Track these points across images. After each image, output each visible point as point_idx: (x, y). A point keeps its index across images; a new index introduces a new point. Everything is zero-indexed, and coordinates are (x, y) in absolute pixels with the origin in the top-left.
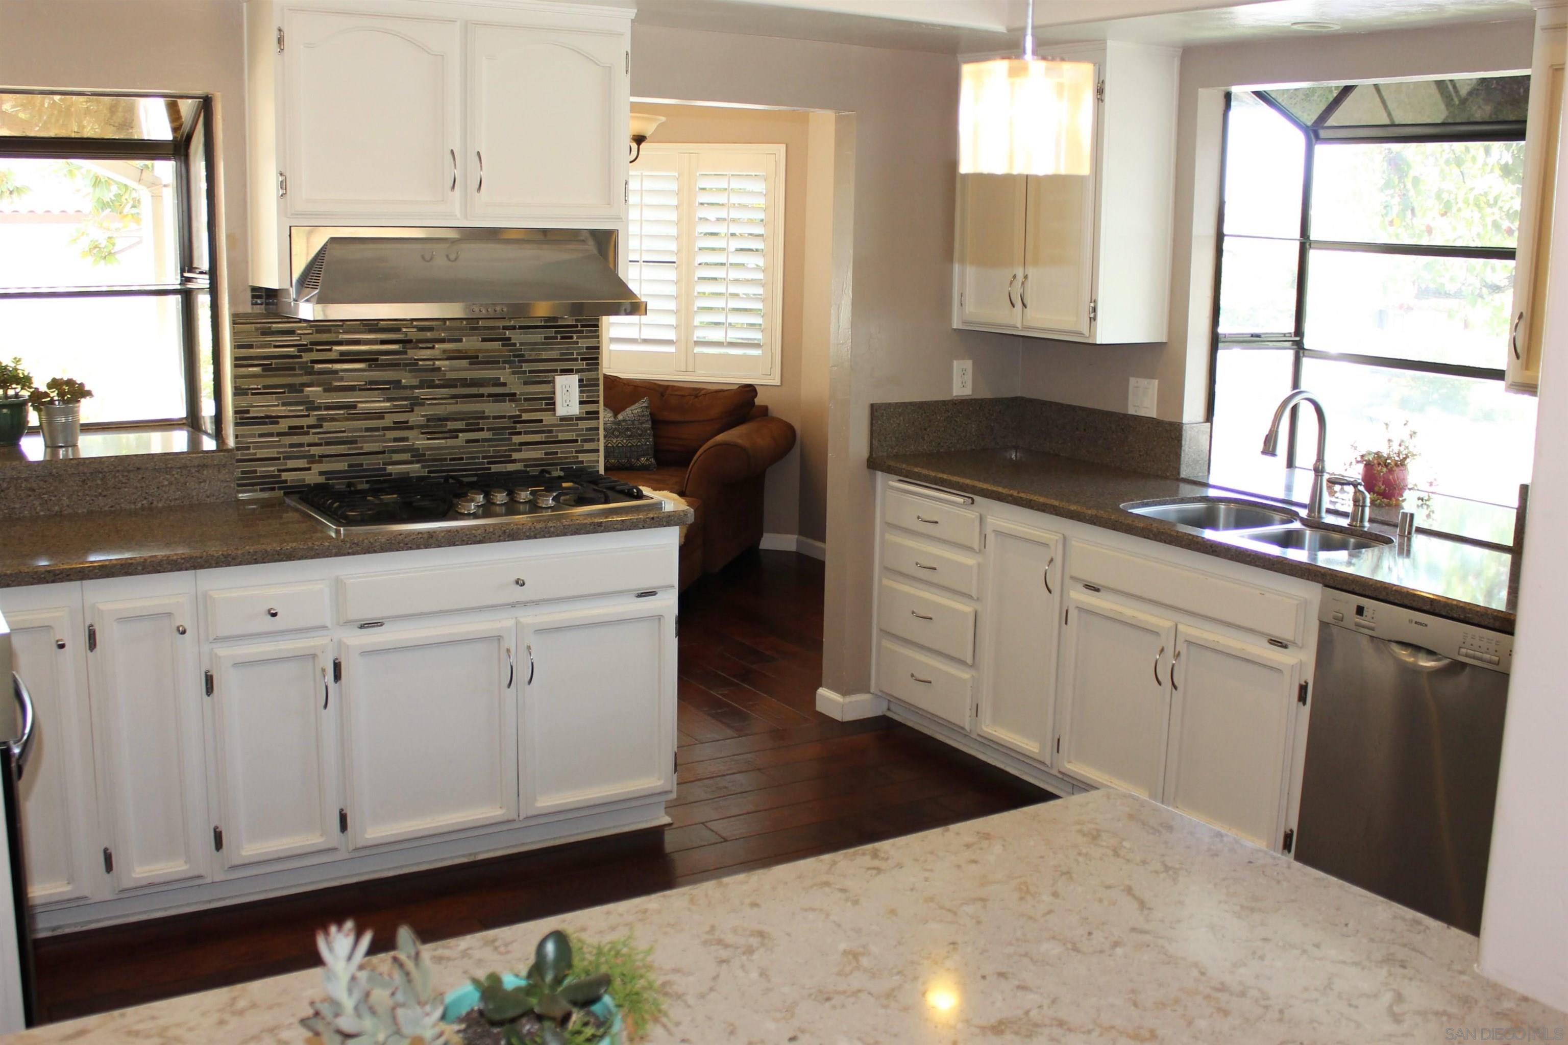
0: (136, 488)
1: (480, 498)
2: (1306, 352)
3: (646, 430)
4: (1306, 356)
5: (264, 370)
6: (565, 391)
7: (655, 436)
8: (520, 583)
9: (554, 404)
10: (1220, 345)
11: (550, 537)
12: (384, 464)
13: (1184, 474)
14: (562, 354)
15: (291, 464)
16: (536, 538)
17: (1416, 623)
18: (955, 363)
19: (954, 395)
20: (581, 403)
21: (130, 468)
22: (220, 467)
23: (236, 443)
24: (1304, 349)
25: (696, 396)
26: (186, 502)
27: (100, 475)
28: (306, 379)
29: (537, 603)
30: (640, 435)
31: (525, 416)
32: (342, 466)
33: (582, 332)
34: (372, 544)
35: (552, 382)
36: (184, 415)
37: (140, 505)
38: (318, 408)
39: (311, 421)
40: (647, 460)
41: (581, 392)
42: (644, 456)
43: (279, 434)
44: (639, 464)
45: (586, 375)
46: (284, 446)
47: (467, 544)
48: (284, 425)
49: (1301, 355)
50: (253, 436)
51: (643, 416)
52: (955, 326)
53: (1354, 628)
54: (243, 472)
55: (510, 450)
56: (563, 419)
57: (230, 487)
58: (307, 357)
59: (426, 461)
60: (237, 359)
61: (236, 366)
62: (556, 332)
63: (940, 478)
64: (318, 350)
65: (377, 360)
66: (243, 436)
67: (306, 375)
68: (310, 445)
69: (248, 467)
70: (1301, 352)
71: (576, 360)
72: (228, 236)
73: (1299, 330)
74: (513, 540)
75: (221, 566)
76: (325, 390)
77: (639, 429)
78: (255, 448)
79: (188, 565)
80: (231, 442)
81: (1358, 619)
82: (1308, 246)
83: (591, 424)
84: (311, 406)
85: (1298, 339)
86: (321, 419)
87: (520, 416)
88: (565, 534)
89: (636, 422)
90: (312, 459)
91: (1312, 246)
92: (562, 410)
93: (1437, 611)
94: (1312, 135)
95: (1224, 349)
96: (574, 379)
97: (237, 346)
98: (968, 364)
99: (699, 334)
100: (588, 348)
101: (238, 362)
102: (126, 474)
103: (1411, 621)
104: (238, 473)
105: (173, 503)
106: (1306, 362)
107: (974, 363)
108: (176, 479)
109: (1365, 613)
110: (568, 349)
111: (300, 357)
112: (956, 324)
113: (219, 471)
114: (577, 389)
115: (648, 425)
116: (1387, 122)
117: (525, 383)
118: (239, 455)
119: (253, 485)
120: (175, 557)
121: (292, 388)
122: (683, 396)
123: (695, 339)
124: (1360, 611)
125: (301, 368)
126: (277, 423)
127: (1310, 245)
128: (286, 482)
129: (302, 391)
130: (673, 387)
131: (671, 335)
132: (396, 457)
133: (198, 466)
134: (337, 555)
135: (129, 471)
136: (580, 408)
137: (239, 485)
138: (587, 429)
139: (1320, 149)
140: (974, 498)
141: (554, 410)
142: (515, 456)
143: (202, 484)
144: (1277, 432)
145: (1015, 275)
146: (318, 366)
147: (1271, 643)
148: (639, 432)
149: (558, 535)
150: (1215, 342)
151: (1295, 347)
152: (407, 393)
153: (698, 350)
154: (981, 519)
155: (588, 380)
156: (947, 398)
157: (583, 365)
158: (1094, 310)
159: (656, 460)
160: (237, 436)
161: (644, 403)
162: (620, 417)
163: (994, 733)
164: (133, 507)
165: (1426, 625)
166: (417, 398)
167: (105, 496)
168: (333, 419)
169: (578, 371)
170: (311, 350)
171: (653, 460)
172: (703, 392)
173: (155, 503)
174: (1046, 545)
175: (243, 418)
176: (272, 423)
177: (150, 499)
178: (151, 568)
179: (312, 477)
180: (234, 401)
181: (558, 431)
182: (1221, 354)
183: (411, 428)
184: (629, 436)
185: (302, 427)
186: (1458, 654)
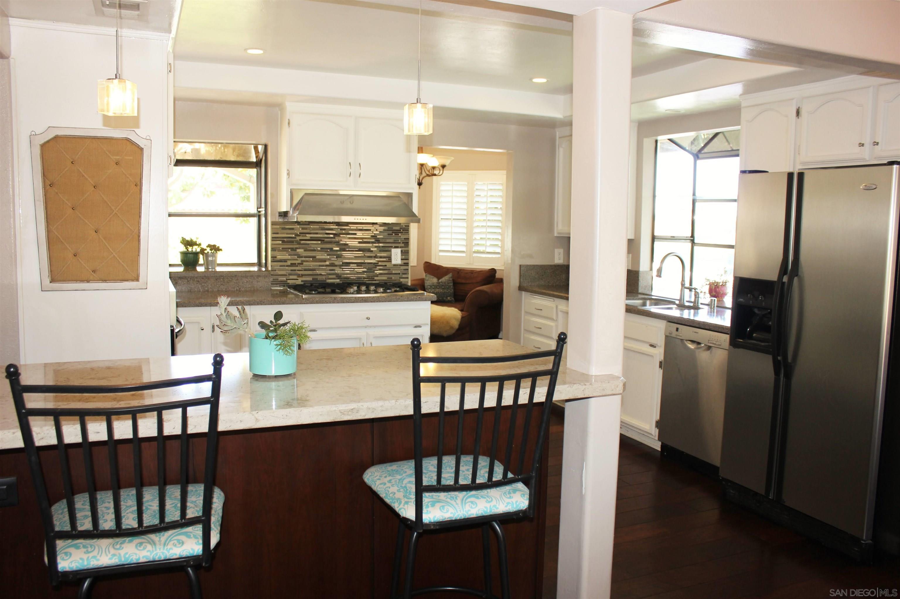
0: (235, 283)
1: (356, 288)
2: (696, 244)
3: (450, 286)
5: (282, 242)
6: (395, 254)
7: (454, 289)
8: (368, 319)
9: (391, 259)
10: (655, 240)
11: (380, 302)
12: (325, 279)
13: (640, 291)
14: (394, 241)
15: (291, 277)
16: (374, 302)
17: (695, 332)
18: (556, 250)
19: (555, 263)
20: (402, 259)
21: (233, 275)
22: (265, 277)
23: (271, 268)
24: (694, 243)
25: (472, 273)
26: (252, 289)
27: (222, 277)
28: (297, 246)
29: (375, 327)
30: (448, 288)
31: (380, 263)
32: (310, 279)
33: (402, 233)
34: (313, 300)
35: (391, 251)
36: (256, 262)
37: (235, 289)
38: (302, 257)
39: (299, 262)
40: (451, 298)
41: (402, 255)
42: (448, 297)
43: (287, 266)
44: (447, 300)
45: (403, 249)
46: (289, 270)
47: (348, 303)
48: (289, 263)
49: (694, 245)
50: (277, 266)
51: (450, 280)
52: (555, 235)
53: (675, 336)
54: (273, 279)
55: (374, 276)
56: (394, 265)
57: (268, 284)
58: (298, 238)
59: (341, 279)
60: (273, 238)
61: (272, 240)
62: (392, 232)
63: (543, 292)
64: (302, 236)
65: (324, 240)
66: (274, 266)
67: (297, 244)
68: (298, 270)
69: (275, 277)
71: (400, 243)
72: (271, 194)
73: (693, 236)
74: (366, 302)
75: (259, 305)
76: (305, 251)
77: (447, 285)
78: (278, 271)
79: (247, 304)
80: (270, 269)
81: (677, 333)
82: (695, 201)
83: (406, 267)
84: (299, 256)
85: (692, 239)
86: (302, 261)
87: (378, 263)
88: (386, 302)
89: (446, 283)
90: (299, 276)
91: (698, 201)
92: (394, 262)
93: (701, 327)
94: (696, 157)
95: (657, 241)
96: (399, 250)
97: (273, 233)
98: (561, 251)
99: (475, 249)
100: (404, 239)
101: (273, 239)
102: (231, 277)
103: (693, 332)
104: (271, 279)
105: (247, 289)
106: (695, 248)
107: (564, 250)
108: (249, 280)
109: (679, 330)
110: (397, 239)
111: (296, 238)
112: (556, 235)
113: (265, 278)
114: (400, 254)
115: (452, 284)
117: (380, 251)
118: (272, 273)
119: (277, 284)
120: (243, 301)
121: (292, 249)
122: (467, 273)
123: (474, 251)
124: (677, 329)
125: (296, 242)
126: (287, 262)
128: (289, 283)
129: (296, 251)
130: (463, 270)
131: (464, 249)
132: (330, 277)
133: (258, 276)
134: (300, 304)
135: (232, 277)
136: (401, 261)
137: (272, 284)
138: (404, 270)
139: (699, 162)
141: (391, 262)
142: (376, 278)
143: (258, 283)
144: (662, 268)
146: (302, 242)
147: (651, 346)
148: (448, 287)
149: (383, 302)
150: (653, 238)
151: (691, 242)
152: (335, 253)
153: (475, 255)
154: (557, 307)
155: (404, 251)
156: (552, 264)
157: (403, 245)
159: (454, 299)
160: (272, 266)
161: (450, 275)
162: (440, 281)
164: (233, 289)
165: (698, 333)
166: (339, 255)
167: (224, 285)
168: (307, 261)
169: (401, 247)
170: (300, 236)
171: (453, 299)
172: (475, 272)
173: (241, 289)
175: (274, 259)
176: (285, 262)
177: (240, 287)
178: (234, 304)
179: (299, 282)
180: (271, 253)
181: (393, 270)
182: (656, 243)
183: (336, 266)
184: (443, 289)
185: (296, 264)
186: (708, 343)
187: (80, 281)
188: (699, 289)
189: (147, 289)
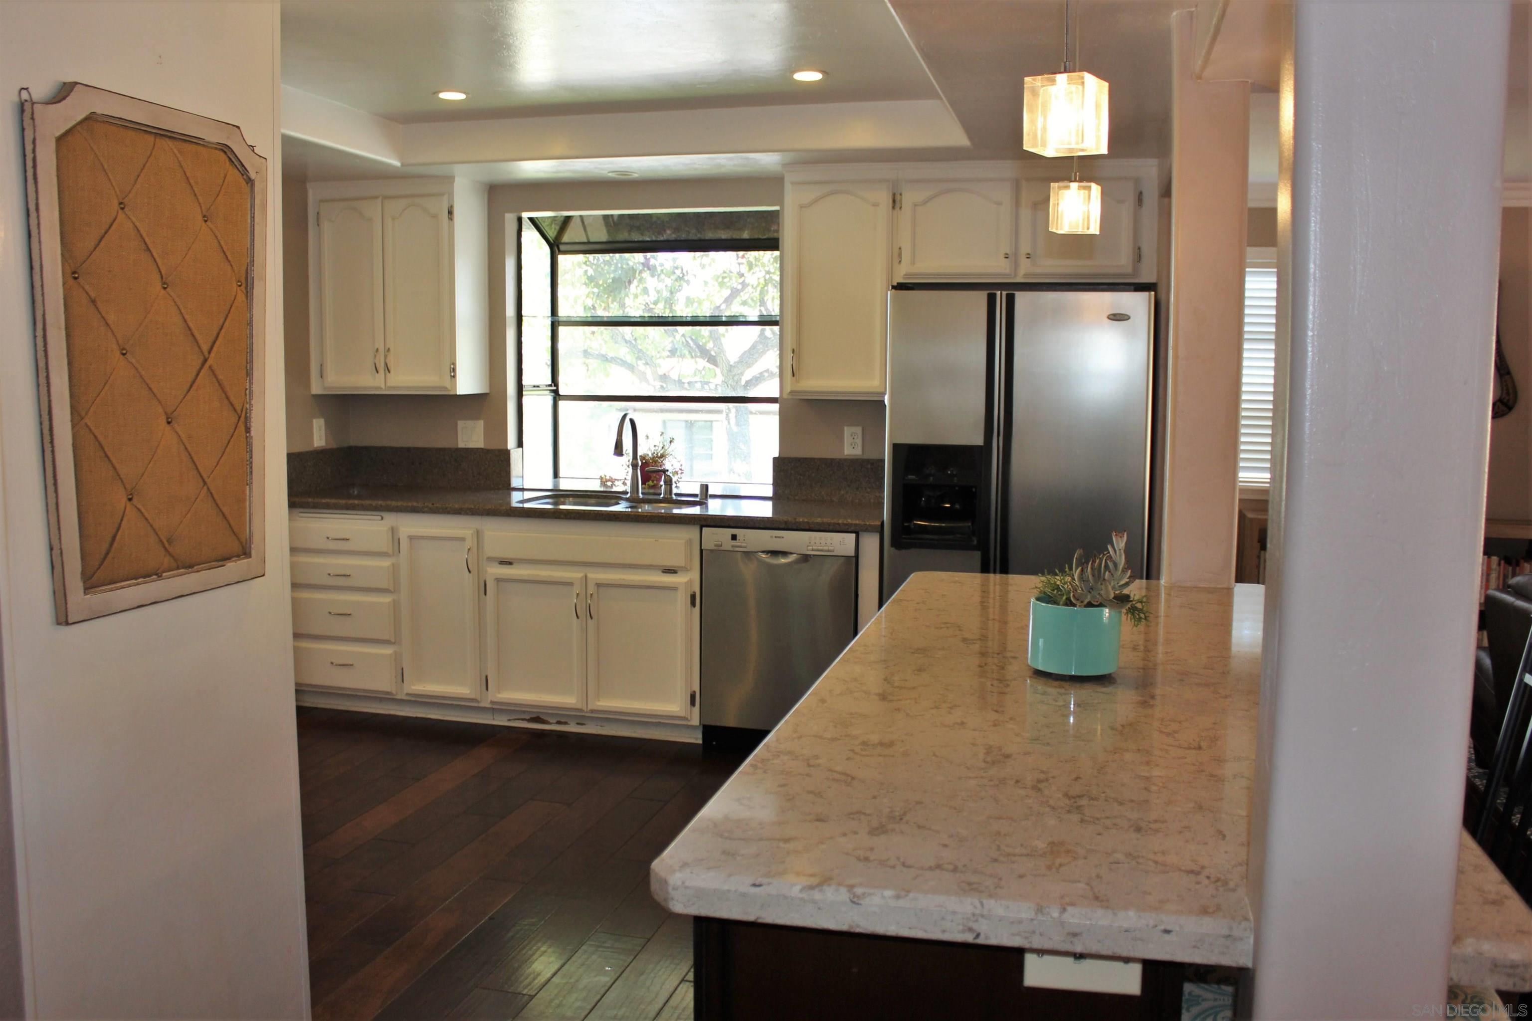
2: (561, 397)
4: (561, 400)
13: (513, 484)
17: (776, 537)
18: (315, 421)
19: (316, 445)
24: (559, 395)
49: (558, 399)
52: (314, 393)
53: (731, 549)
63: (351, 504)
70: (557, 397)
73: (556, 382)
81: (734, 543)
82: (557, 324)
85: (555, 388)
91: (560, 324)
93: (790, 527)
94: (553, 250)
95: (524, 394)
98: (321, 421)
103: (772, 537)
106: (560, 403)
107: (326, 422)
109: (738, 538)
116: (585, 240)
124: (734, 537)
127: (559, 324)
139: (557, 259)
140: (383, 515)
144: (622, 440)
145: (377, 349)
147: (664, 572)
150: (521, 390)
151: (553, 394)
154: (393, 530)
156: (311, 449)
158: (454, 370)
163: (423, 689)
165: (783, 537)
174: (463, 539)
186: (808, 550)
187: (145, 577)
188: (670, 471)
189: (263, 575)
